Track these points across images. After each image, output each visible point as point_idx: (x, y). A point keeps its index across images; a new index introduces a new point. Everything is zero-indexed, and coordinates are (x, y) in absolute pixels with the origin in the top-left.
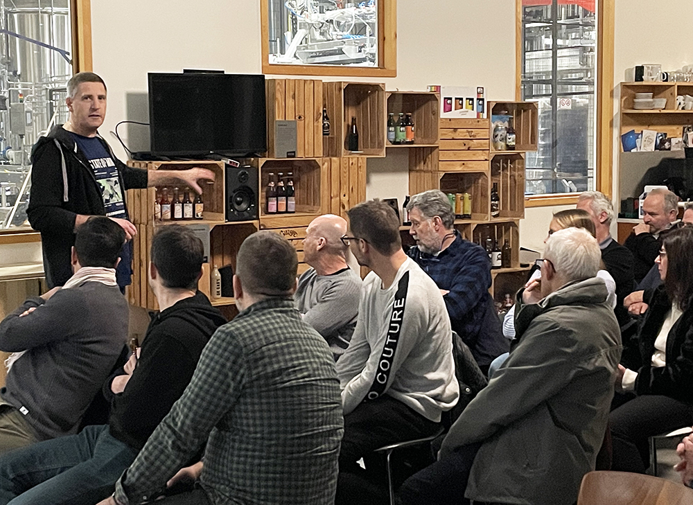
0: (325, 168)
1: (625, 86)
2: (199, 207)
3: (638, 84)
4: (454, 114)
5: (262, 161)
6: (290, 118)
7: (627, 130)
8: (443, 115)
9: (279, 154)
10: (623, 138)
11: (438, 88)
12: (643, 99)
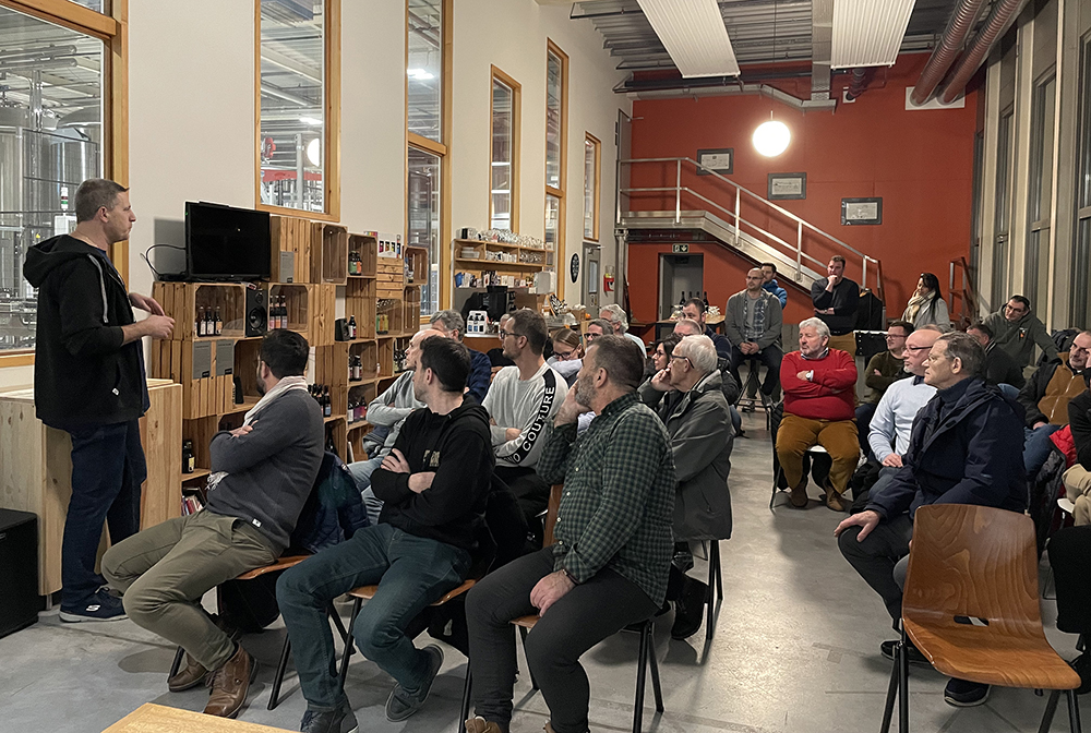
0: (310, 292)
1: (457, 241)
2: (219, 324)
3: (464, 241)
4: (384, 254)
5: (271, 285)
6: (290, 250)
7: (457, 272)
8: (379, 254)
9: (283, 281)
10: (456, 277)
11: (375, 233)
12: (468, 251)
